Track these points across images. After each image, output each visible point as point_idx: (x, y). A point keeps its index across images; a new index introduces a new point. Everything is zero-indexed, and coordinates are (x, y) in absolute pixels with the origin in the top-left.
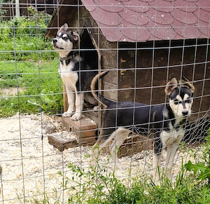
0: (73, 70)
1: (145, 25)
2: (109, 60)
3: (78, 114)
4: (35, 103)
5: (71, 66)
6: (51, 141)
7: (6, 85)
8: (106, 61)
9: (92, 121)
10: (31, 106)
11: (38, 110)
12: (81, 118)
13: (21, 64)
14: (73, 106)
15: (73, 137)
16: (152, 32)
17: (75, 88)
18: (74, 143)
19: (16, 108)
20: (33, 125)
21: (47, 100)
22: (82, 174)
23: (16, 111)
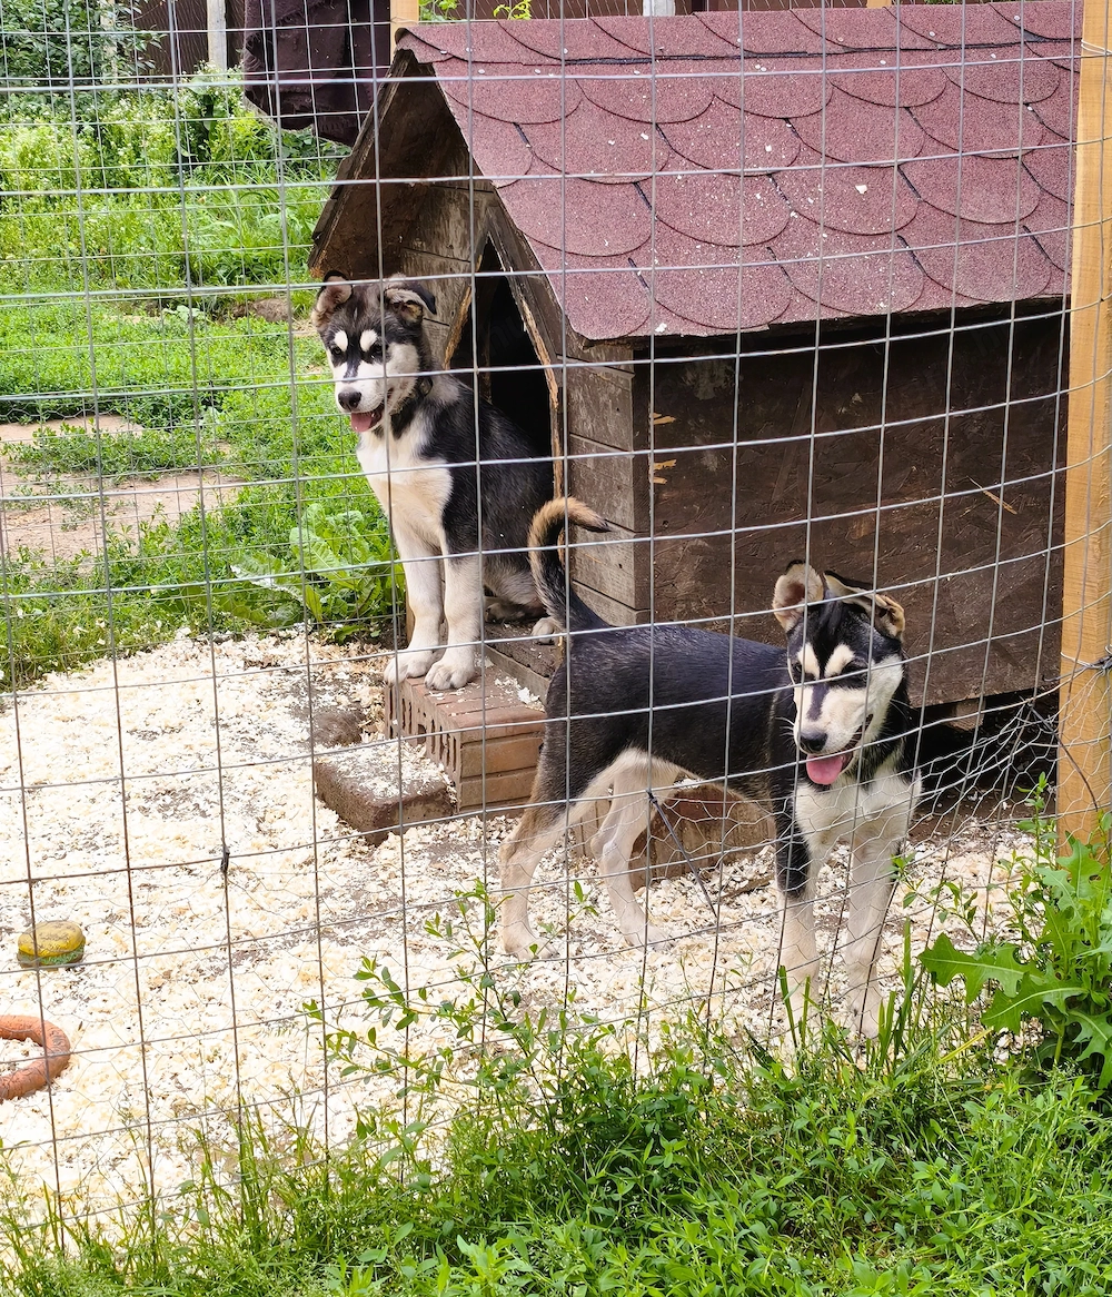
0: (429, 453)
1: (768, 245)
2: (595, 408)
3: (457, 659)
4: (267, 582)
5: (417, 434)
6: (329, 790)
7: (138, 459)
8: (583, 413)
9: (524, 695)
10: (249, 597)
11: (280, 613)
12: (472, 679)
13: (223, 335)
14: (433, 620)
15: (431, 772)
16: (802, 280)
17: (440, 535)
18: (435, 803)
19: (174, 607)
20: (251, 698)
21: (327, 564)
22: (411, 1016)
23: (172, 625)
